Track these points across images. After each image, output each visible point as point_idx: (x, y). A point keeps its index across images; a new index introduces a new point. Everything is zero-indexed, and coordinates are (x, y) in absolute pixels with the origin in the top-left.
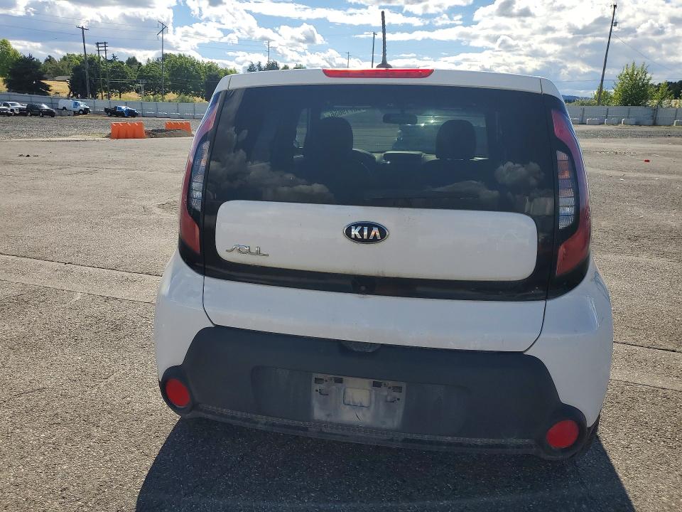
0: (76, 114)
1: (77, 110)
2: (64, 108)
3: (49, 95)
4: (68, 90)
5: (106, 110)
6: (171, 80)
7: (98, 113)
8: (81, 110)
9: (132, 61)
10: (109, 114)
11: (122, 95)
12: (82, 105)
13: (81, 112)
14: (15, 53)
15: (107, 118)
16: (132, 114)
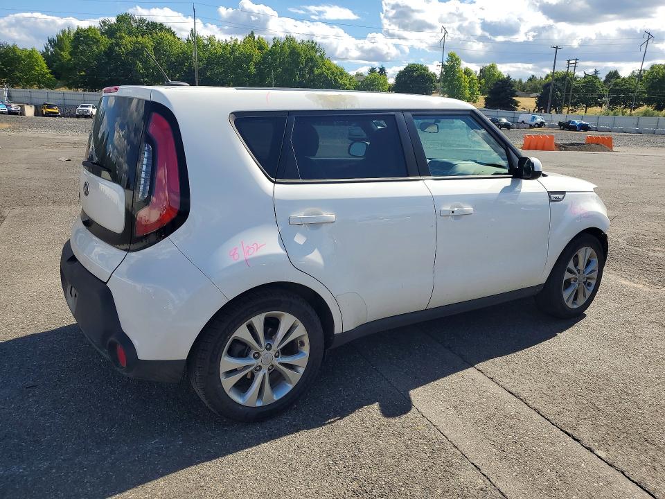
0: (531, 126)
1: (533, 123)
2: (523, 122)
3: (516, 109)
4: (535, 105)
5: (560, 124)
6: (648, 93)
7: (552, 127)
8: (537, 123)
9: (614, 75)
10: (562, 127)
11: (589, 109)
12: (539, 119)
13: (537, 126)
14: (500, 74)
15: (559, 131)
16: (585, 128)
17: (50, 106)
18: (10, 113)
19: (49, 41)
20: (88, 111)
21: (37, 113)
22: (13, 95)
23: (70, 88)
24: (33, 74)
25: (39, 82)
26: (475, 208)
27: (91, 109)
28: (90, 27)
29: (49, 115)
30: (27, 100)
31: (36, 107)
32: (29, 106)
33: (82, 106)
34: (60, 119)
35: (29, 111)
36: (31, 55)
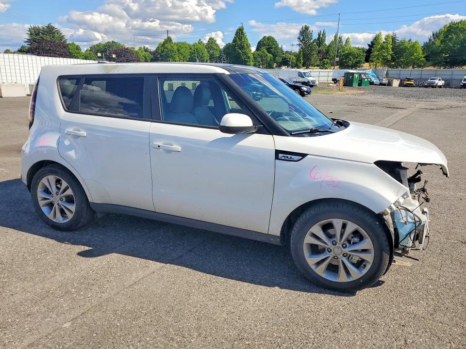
17: (409, 80)
18: (381, 84)
19: (433, 35)
20: (435, 82)
21: (401, 85)
22: (389, 73)
23: (434, 67)
24: (411, 59)
25: (414, 64)
26: (182, 148)
27: (437, 81)
28: (461, 21)
29: (406, 86)
30: (397, 76)
31: (401, 80)
32: (397, 80)
33: (431, 79)
34: (414, 89)
35: (396, 83)
36: (413, 46)
